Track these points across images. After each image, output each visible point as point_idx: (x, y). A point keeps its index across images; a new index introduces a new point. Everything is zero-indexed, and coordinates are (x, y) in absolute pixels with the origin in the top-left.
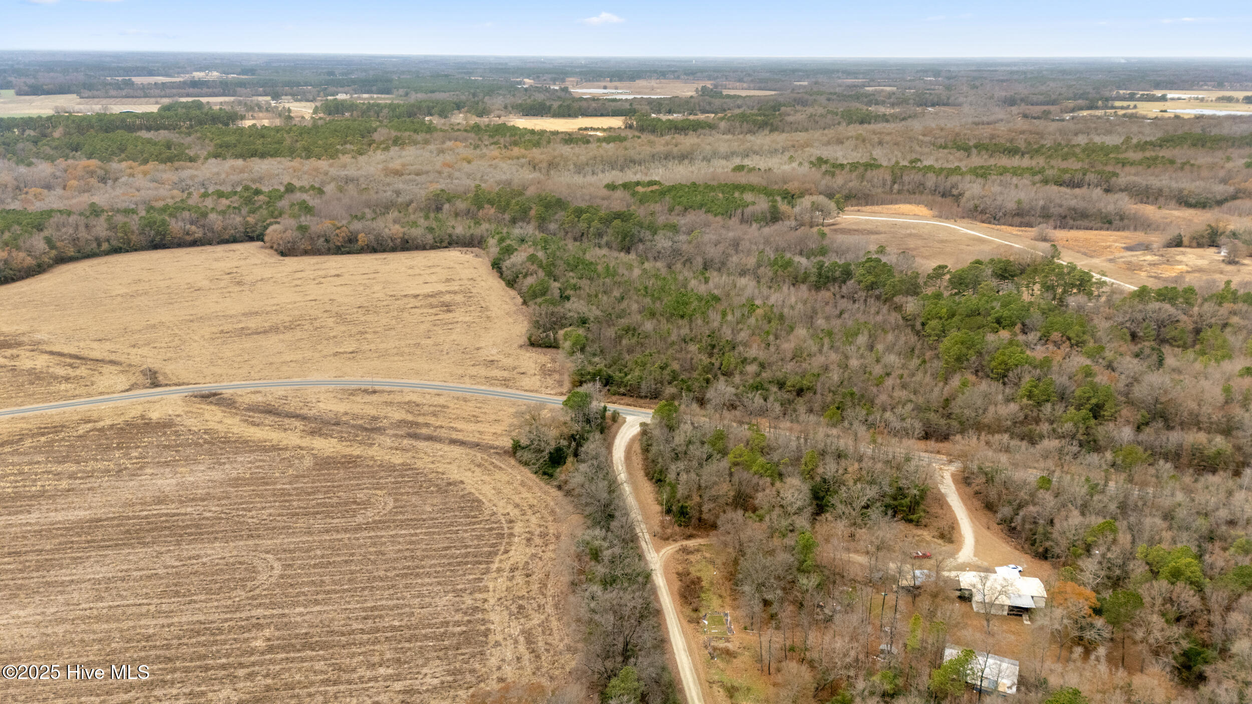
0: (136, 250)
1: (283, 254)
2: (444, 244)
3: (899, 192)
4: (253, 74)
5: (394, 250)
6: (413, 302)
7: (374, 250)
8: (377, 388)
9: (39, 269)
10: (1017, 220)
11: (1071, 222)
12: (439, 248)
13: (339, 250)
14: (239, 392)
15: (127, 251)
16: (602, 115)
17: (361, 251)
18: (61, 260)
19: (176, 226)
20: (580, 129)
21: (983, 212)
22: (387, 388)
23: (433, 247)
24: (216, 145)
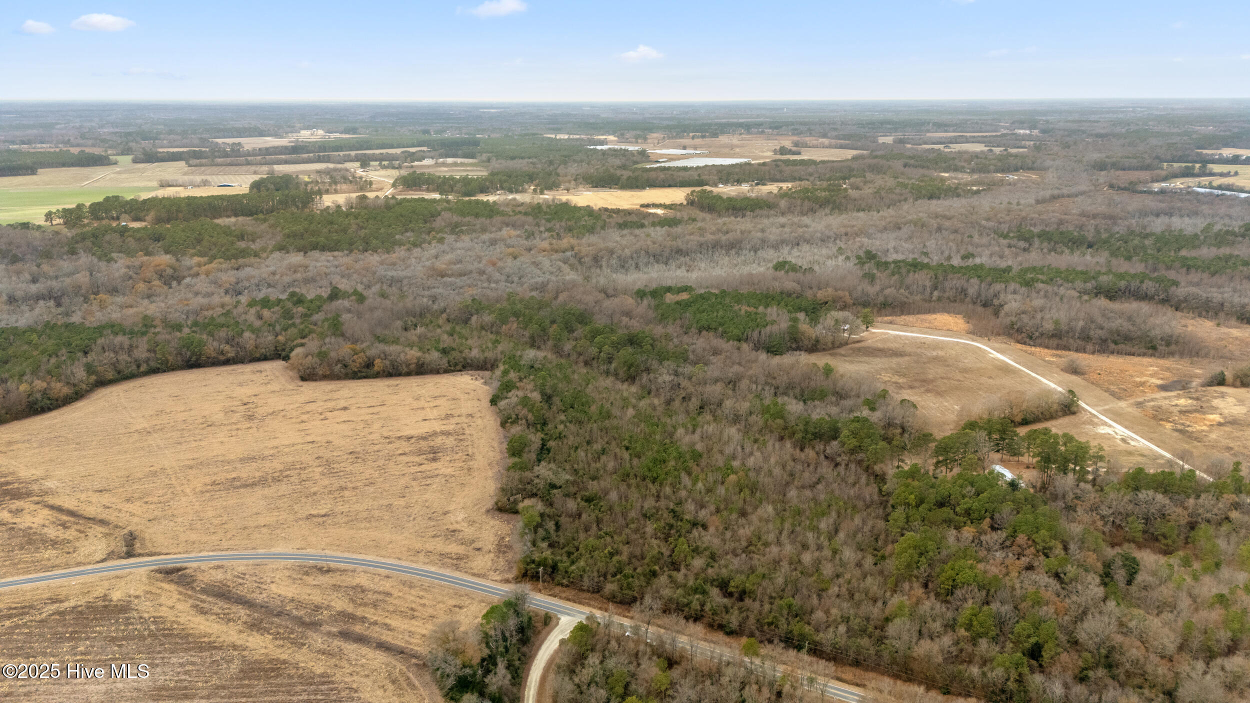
0: (173, 370)
1: (303, 379)
2: (458, 368)
3: (939, 299)
4: (354, 133)
5: (409, 374)
6: (405, 446)
7: (390, 375)
8: (332, 565)
9: (77, 396)
10: (1055, 342)
11: (1112, 346)
12: (453, 371)
13: (355, 376)
14: (204, 566)
15: (165, 371)
16: (670, 186)
17: (377, 376)
18: (102, 383)
19: (211, 347)
20: (642, 206)
21: (1019, 331)
22: (342, 566)
23: (446, 371)
24: (284, 235)
